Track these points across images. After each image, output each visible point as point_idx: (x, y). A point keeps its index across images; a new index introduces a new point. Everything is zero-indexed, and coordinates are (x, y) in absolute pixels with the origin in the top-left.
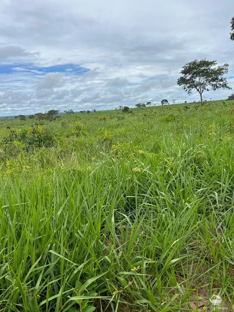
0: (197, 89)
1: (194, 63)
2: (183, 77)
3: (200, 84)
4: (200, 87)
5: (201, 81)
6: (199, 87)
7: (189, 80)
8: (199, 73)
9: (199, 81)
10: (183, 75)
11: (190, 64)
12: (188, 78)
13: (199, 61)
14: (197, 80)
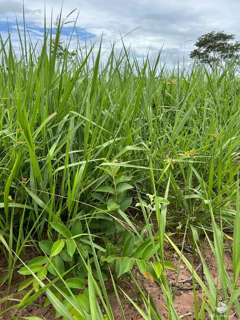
0: (210, 65)
1: (211, 35)
2: (197, 50)
3: (214, 60)
4: (214, 63)
5: (215, 57)
6: (212, 63)
7: (203, 54)
8: (214, 48)
9: (213, 56)
10: (197, 48)
11: (206, 35)
12: (202, 52)
13: (216, 34)
14: (211, 54)
